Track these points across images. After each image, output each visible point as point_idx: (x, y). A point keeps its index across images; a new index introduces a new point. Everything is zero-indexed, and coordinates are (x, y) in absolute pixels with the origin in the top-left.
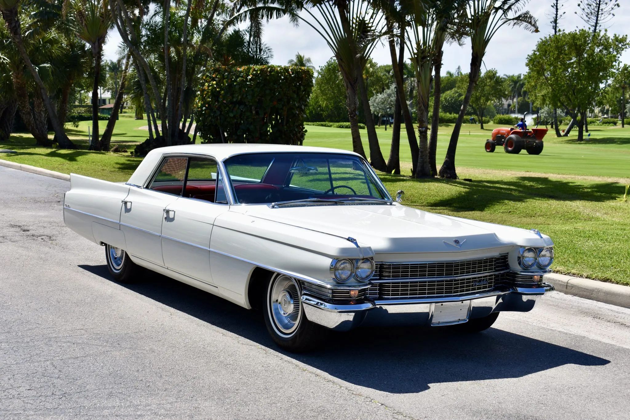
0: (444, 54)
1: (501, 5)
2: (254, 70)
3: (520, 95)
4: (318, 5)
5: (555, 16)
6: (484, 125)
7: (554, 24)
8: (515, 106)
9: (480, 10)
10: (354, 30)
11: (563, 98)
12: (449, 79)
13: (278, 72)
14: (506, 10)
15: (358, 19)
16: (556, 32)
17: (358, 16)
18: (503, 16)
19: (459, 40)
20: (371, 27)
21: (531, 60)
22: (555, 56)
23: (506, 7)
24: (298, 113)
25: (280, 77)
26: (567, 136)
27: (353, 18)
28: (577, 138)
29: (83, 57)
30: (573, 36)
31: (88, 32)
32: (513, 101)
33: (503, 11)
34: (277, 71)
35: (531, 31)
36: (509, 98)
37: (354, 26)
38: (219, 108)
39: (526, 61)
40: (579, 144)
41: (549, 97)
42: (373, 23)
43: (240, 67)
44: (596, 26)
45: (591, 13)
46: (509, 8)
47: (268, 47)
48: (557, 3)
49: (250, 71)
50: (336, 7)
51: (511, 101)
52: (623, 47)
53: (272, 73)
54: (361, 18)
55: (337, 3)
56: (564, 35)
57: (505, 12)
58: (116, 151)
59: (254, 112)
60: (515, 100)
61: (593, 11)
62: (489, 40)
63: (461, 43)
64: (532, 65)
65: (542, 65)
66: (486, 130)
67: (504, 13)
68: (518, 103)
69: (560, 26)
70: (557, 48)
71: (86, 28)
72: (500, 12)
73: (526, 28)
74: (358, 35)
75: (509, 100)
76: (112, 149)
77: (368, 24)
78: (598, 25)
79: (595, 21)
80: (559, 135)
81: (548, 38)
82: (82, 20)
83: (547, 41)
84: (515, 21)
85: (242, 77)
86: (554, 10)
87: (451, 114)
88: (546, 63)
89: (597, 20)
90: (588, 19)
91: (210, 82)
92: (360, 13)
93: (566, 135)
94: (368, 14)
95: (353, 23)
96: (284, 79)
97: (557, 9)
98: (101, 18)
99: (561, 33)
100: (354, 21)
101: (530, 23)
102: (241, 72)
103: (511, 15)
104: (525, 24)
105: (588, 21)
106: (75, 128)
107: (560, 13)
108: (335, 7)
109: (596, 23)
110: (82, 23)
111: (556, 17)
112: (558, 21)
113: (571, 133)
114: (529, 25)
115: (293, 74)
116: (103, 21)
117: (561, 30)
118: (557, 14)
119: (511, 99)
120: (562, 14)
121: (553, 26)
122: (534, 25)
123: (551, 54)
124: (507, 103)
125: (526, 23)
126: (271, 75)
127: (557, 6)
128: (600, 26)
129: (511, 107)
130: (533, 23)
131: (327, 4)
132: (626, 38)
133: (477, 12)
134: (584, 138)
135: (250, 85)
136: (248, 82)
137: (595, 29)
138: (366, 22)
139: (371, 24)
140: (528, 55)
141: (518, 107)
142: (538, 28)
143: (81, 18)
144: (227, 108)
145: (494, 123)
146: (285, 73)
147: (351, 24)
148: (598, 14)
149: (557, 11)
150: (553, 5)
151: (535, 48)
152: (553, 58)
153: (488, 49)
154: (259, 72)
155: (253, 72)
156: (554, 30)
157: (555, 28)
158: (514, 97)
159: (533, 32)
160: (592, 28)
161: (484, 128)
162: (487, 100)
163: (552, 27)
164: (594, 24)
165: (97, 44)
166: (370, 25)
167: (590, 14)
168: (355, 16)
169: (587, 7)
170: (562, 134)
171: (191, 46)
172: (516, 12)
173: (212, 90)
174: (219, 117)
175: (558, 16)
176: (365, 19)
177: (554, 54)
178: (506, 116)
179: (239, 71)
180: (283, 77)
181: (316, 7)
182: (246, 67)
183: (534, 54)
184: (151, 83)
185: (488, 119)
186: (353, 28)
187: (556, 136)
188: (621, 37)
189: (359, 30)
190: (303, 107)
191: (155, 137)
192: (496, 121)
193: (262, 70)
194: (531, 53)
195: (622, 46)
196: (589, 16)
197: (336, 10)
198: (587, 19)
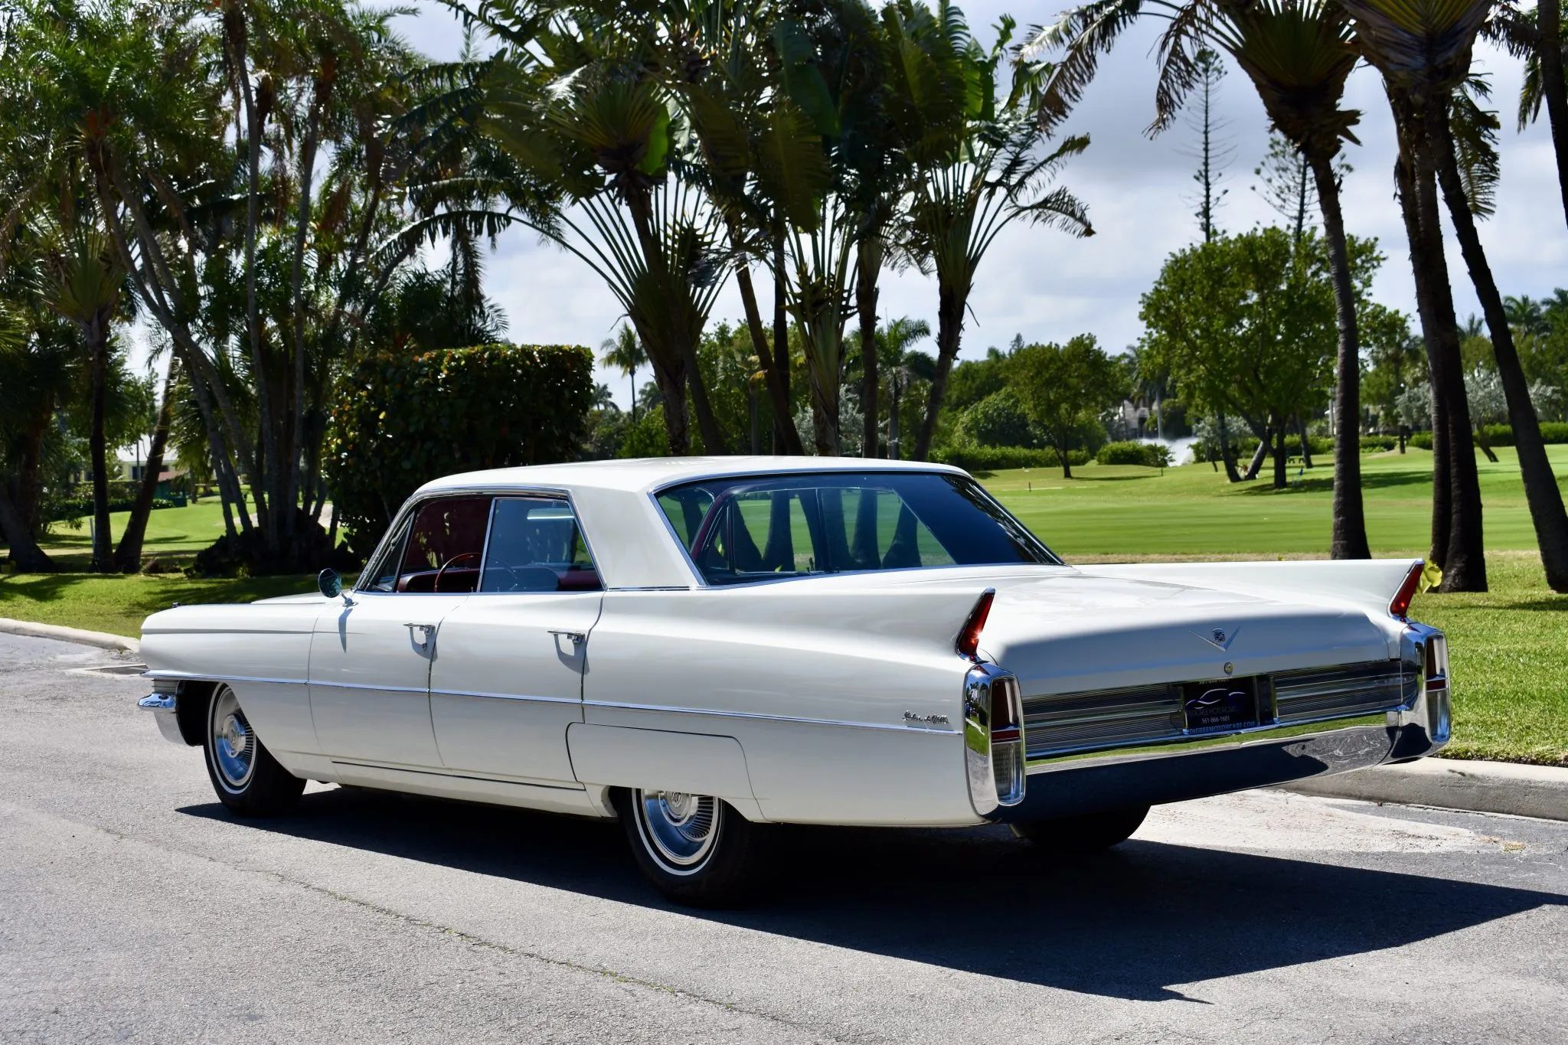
0: (880, 295)
1: (1002, 177)
2: (453, 358)
3: (1164, 396)
4: (583, 200)
5: (1204, 200)
6: (1072, 468)
7: (1204, 220)
8: (1155, 422)
9: (951, 190)
10: (669, 252)
11: (1233, 390)
12: (992, 367)
13: (508, 361)
14: (1015, 186)
15: (677, 228)
16: (1208, 238)
17: (678, 219)
18: (1008, 201)
19: (919, 262)
20: (709, 244)
21: (1149, 305)
22: (1207, 290)
23: (1014, 179)
24: (560, 450)
25: (514, 370)
26: (1254, 478)
27: (666, 224)
28: (1272, 481)
29: (69, 356)
30: (1249, 243)
31: (74, 295)
32: (1150, 409)
33: (1008, 190)
34: (506, 357)
35: (1077, 233)
36: (1141, 403)
37: (669, 242)
38: (377, 452)
39: (1141, 308)
40: (1277, 493)
41: (1201, 389)
42: (714, 234)
43: (421, 355)
44: (1300, 218)
45: (1288, 188)
46: (1021, 183)
47: (497, 304)
48: (1207, 171)
49: (442, 361)
50: (624, 202)
51: (1146, 410)
52: (1367, 265)
53: (495, 363)
54: (685, 225)
55: (624, 191)
56: (1227, 242)
57: (1011, 191)
58: (155, 569)
59: (457, 455)
60: (1155, 407)
61: (1292, 184)
62: (977, 258)
63: (926, 268)
64: (1154, 317)
65: (1177, 313)
66: (1078, 478)
67: (1009, 195)
68: (1163, 412)
69: (1218, 222)
70: (1209, 272)
71: (68, 290)
72: (1001, 192)
73: (1064, 226)
74: (679, 262)
75: (1142, 409)
76: (145, 567)
77: (703, 237)
78: (1306, 216)
79: (1298, 207)
80: (1234, 477)
81: (1188, 252)
82: (58, 271)
83: (1185, 259)
84: (1036, 212)
85: (426, 376)
86: (1201, 187)
87: (993, 446)
88: (1186, 311)
89: (1302, 204)
90: (1283, 203)
91: (355, 392)
92: (683, 215)
93: (1251, 476)
94: (702, 214)
95: (666, 236)
96: (522, 376)
97: (1207, 184)
98: (103, 264)
99: (1218, 238)
100: (670, 232)
101: (1072, 214)
102: (422, 365)
103: (1025, 198)
104: (1061, 217)
105: (1282, 206)
106: (74, 532)
107: (1215, 192)
108: (620, 203)
109: (1302, 211)
110: (59, 277)
111: (1208, 203)
112: (1211, 213)
113: (1262, 473)
114: (1071, 220)
115: (543, 361)
116: (108, 270)
117: (1220, 231)
118: (1208, 196)
119: (1145, 406)
120: (1219, 194)
121: (1202, 224)
122: (1081, 219)
123: (1197, 288)
124: (1138, 414)
125: (1064, 216)
126: (491, 367)
127: (1206, 177)
128: (1311, 217)
129: (1146, 424)
130: (1079, 214)
131: (603, 196)
132: (1373, 247)
133: (943, 194)
134: (1289, 479)
135: (445, 392)
136: (439, 386)
137: (1300, 226)
138: (698, 233)
139: (710, 237)
140: (1144, 295)
141: (1162, 423)
142: (1090, 225)
143: (56, 266)
144: (396, 451)
145: (1100, 462)
146: (524, 361)
147: (662, 240)
148: (1303, 191)
149: (1208, 190)
150: (1197, 174)
151: (1157, 276)
152: (1202, 296)
153: (978, 277)
154: (463, 363)
155: (449, 363)
156: (1204, 234)
157: (1206, 228)
158: (1152, 401)
159: (1080, 235)
160: (1294, 224)
161: (1073, 474)
162: (1076, 408)
163: (1199, 226)
164: (1296, 214)
165: (95, 323)
166: (707, 239)
167: (1286, 190)
168: (670, 221)
169: (1276, 174)
170: (1242, 474)
171: (316, 314)
172: (1036, 191)
173: (359, 410)
174: (379, 474)
175: (1211, 199)
176: (696, 226)
177: (1203, 287)
178: (1125, 445)
179: (417, 363)
180: (519, 371)
181: (578, 204)
182: (434, 354)
183: (1156, 290)
184: (221, 403)
185: (1083, 453)
186: (667, 247)
187: (1228, 481)
188: (1361, 241)
189: (681, 251)
190: (572, 437)
191: (239, 528)
192: (1103, 458)
193: (469, 358)
194: (1149, 290)
195: (1363, 262)
196: (1282, 196)
197: (626, 211)
198: (1279, 202)
